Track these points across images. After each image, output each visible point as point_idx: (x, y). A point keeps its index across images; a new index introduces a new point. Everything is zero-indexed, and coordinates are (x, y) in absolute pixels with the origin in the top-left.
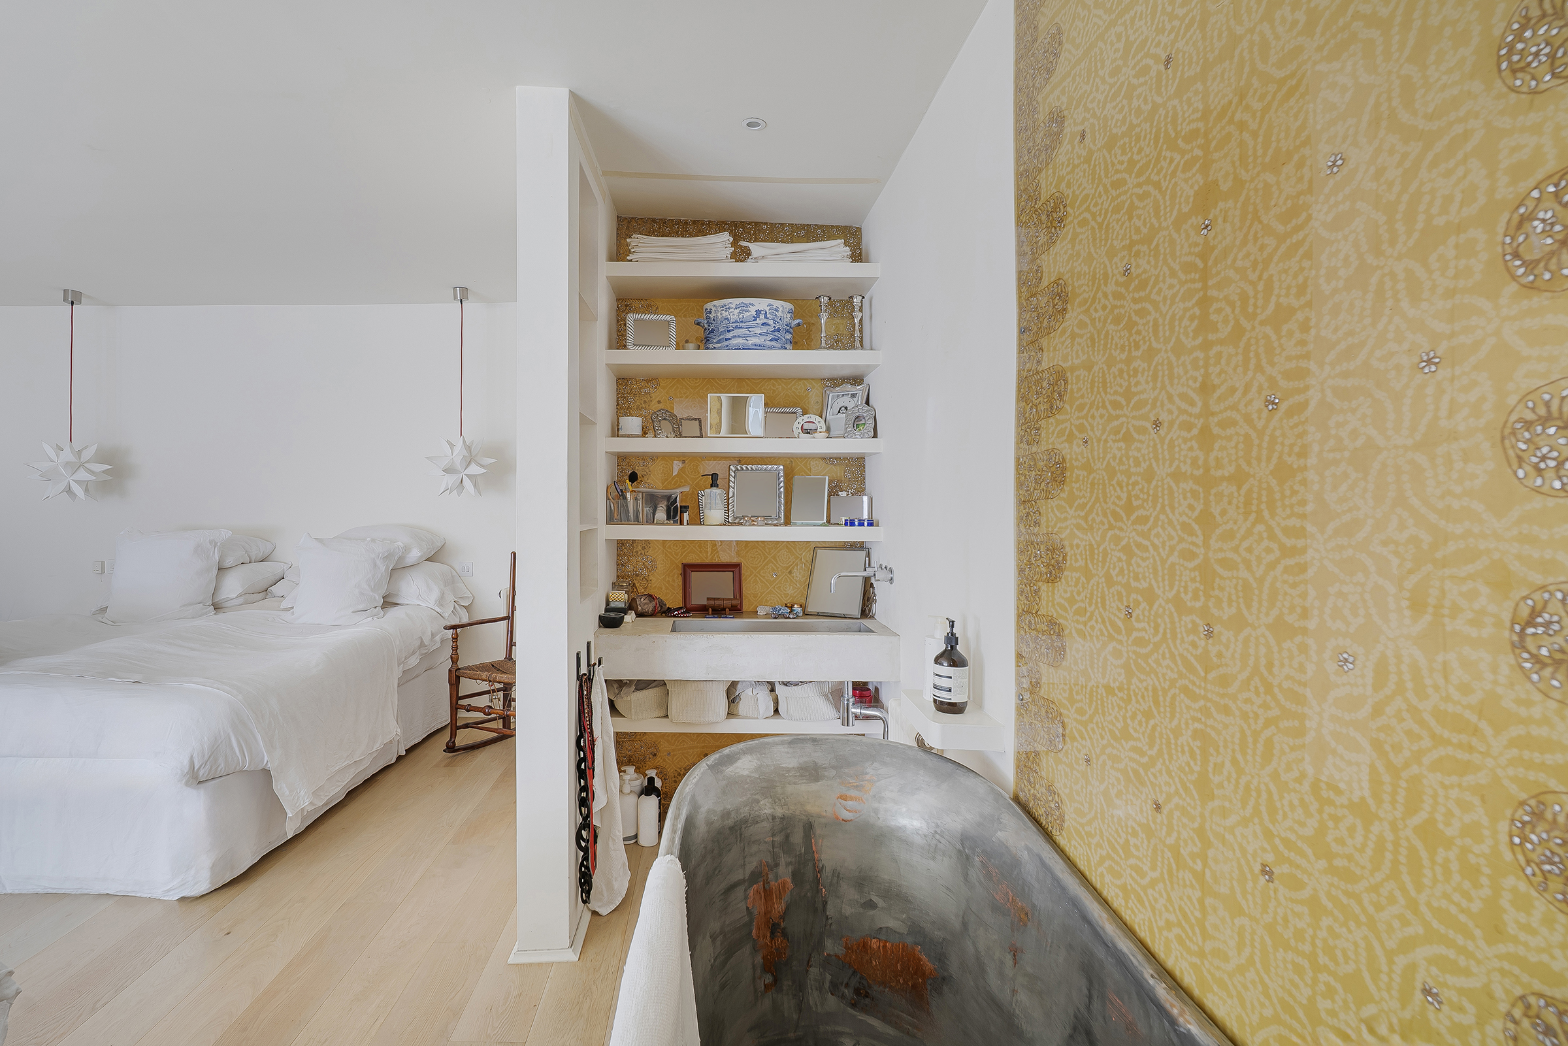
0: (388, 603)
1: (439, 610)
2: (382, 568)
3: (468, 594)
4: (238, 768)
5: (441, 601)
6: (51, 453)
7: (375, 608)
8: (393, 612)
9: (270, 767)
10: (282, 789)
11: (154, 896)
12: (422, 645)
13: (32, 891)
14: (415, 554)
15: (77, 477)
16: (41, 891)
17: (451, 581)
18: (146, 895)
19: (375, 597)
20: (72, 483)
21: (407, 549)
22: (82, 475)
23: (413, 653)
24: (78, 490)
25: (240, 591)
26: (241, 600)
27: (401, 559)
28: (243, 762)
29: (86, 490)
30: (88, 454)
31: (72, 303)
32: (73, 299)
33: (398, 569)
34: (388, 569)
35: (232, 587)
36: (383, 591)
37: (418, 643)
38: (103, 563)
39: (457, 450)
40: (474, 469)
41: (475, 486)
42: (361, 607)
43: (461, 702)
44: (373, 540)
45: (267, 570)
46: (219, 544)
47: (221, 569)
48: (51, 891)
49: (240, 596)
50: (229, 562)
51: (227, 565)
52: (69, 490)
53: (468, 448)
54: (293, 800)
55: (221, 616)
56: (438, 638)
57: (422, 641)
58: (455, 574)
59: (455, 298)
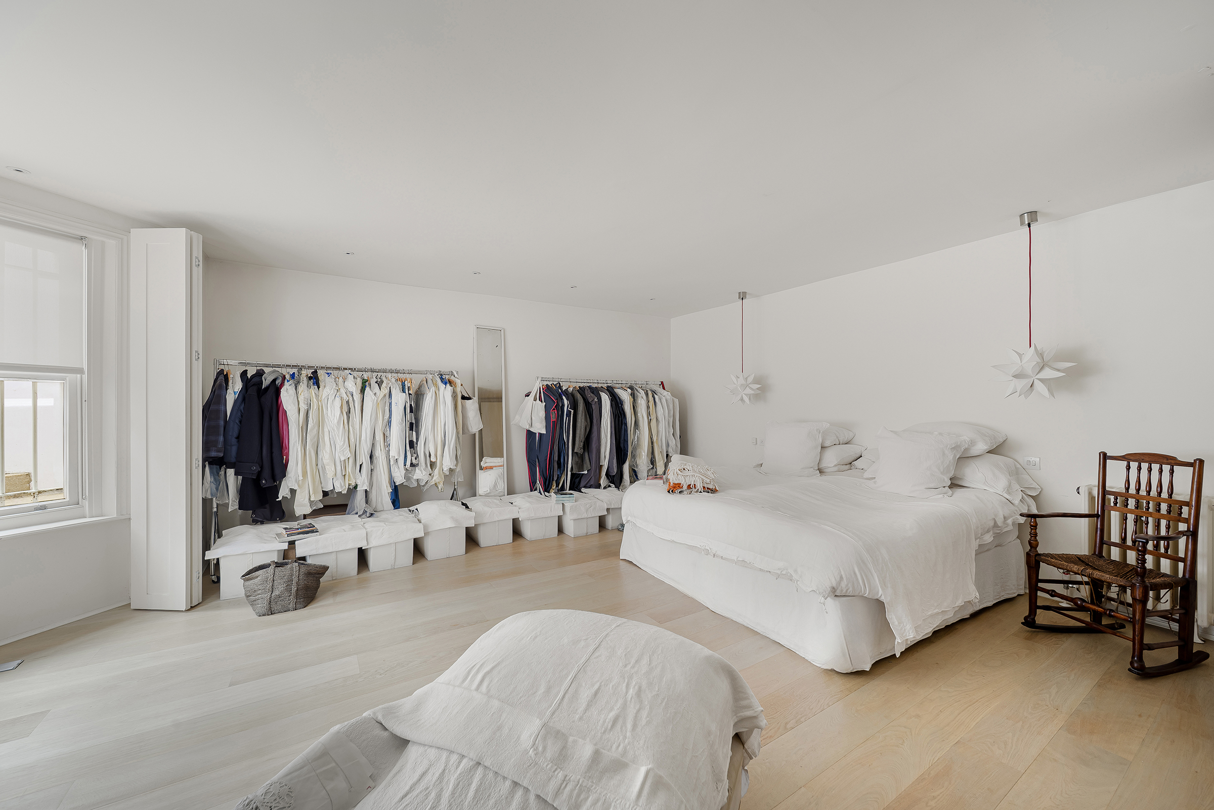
0: (955, 484)
1: (1008, 497)
2: (951, 457)
3: (1035, 485)
4: (861, 594)
5: (1009, 489)
6: (734, 380)
7: (944, 487)
8: (959, 492)
9: (883, 599)
10: (893, 618)
11: (806, 658)
12: (996, 525)
13: (741, 622)
14: (981, 447)
15: (746, 392)
16: (745, 625)
17: (1016, 473)
18: (801, 655)
19: (944, 480)
20: (744, 395)
21: (973, 443)
22: (748, 391)
23: (988, 531)
24: (746, 399)
25: (836, 463)
26: (836, 469)
27: (966, 450)
28: (864, 591)
29: (750, 399)
30: (750, 379)
31: (742, 299)
32: (742, 296)
33: (964, 458)
34: (956, 457)
35: (831, 459)
36: (951, 475)
37: (992, 524)
38: (756, 438)
39: (1026, 358)
40: (1048, 373)
41: (1049, 390)
42: (932, 485)
43: (1040, 585)
44: (940, 434)
45: (850, 451)
46: (821, 431)
47: (823, 447)
48: (750, 627)
49: (835, 466)
50: (827, 444)
51: (826, 445)
52: (742, 400)
53: (1041, 355)
54: (901, 629)
55: (824, 477)
56: (1010, 521)
57: (995, 523)
58: (1018, 466)
59: (1022, 223)
